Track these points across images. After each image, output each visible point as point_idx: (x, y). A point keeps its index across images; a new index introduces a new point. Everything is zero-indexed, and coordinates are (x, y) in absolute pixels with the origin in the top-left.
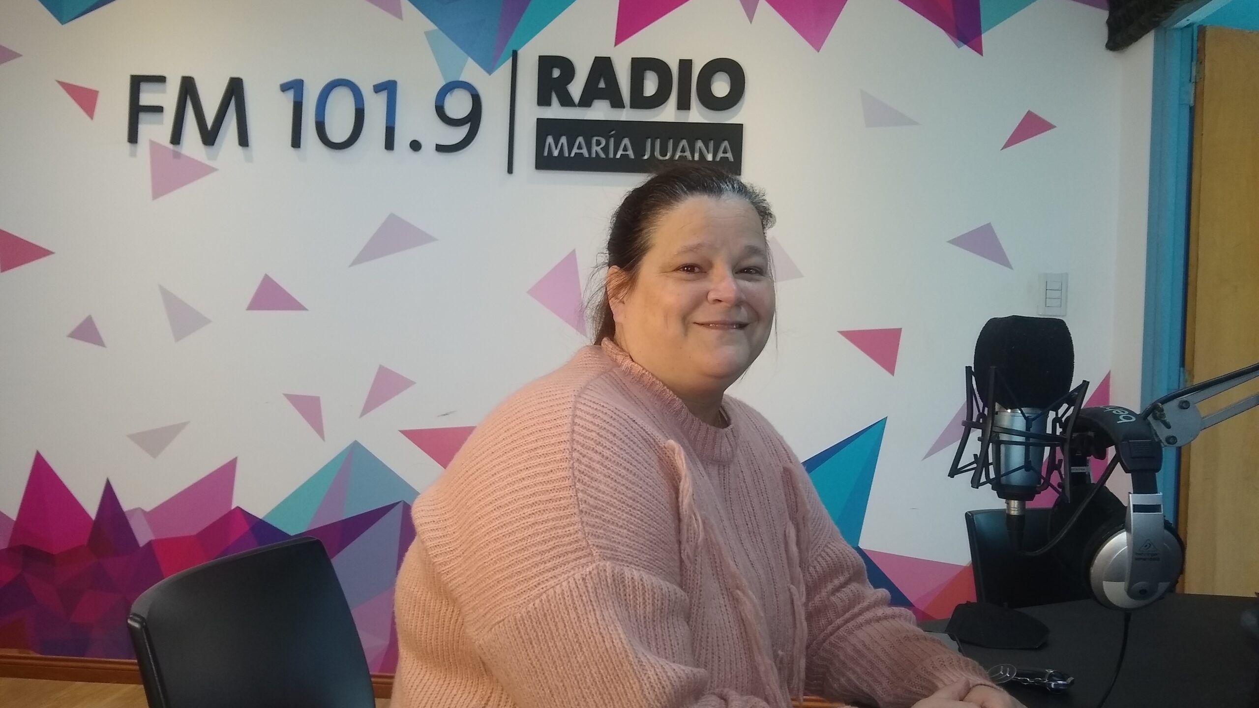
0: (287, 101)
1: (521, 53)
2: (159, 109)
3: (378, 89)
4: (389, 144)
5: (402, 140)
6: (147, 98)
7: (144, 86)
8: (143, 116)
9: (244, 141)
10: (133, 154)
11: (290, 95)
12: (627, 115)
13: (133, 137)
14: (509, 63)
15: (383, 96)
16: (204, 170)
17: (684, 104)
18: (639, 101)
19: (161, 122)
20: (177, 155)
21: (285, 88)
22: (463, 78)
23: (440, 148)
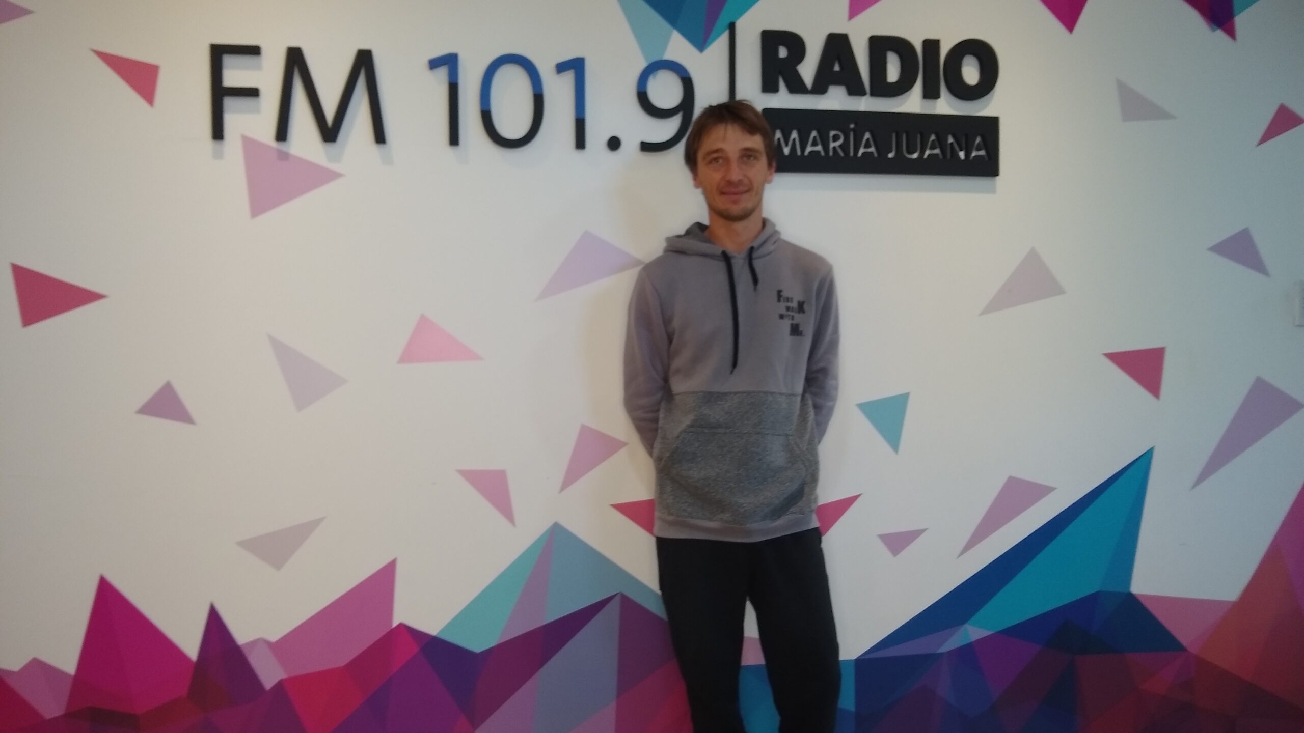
0: (439, 81)
1: (740, 25)
2: (253, 93)
3: (561, 68)
4: (580, 143)
5: (596, 136)
6: (233, 77)
7: (228, 61)
8: (229, 103)
9: (380, 137)
10: (218, 155)
11: (442, 73)
12: (866, 104)
13: (218, 133)
14: (724, 38)
15: (569, 78)
16: (325, 176)
17: (930, 93)
18: (881, 88)
19: (258, 111)
20: (284, 156)
21: (434, 64)
22: (668, 56)
23: (647, 147)
